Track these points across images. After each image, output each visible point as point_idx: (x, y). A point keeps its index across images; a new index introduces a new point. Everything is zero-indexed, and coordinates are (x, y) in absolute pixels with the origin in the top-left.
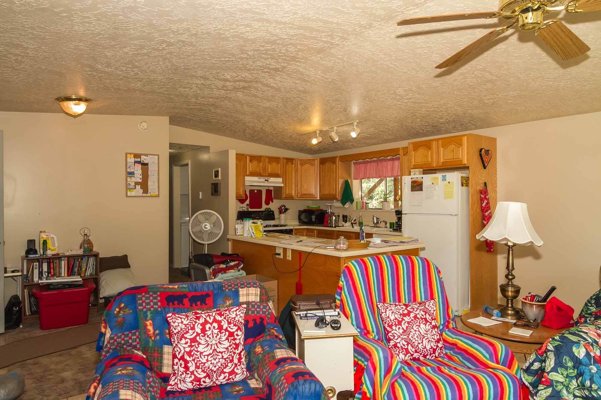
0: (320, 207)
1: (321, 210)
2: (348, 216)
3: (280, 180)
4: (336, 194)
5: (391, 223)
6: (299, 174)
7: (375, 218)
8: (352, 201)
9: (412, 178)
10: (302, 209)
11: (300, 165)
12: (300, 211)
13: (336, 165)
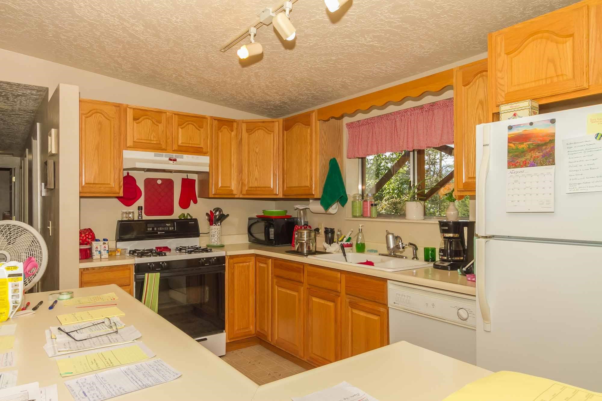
0: (286, 211)
1: (289, 217)
2: (336, 231)
3: (206, 160)
4: (311, 185)
5: (426, 250)
6: (245, 148)
7: (391, 237)
8: (343, 200)
9: (510, 128)
10: (254, 215)
11: (247, 132)
12: (250, 219)
13: (311, 130)
